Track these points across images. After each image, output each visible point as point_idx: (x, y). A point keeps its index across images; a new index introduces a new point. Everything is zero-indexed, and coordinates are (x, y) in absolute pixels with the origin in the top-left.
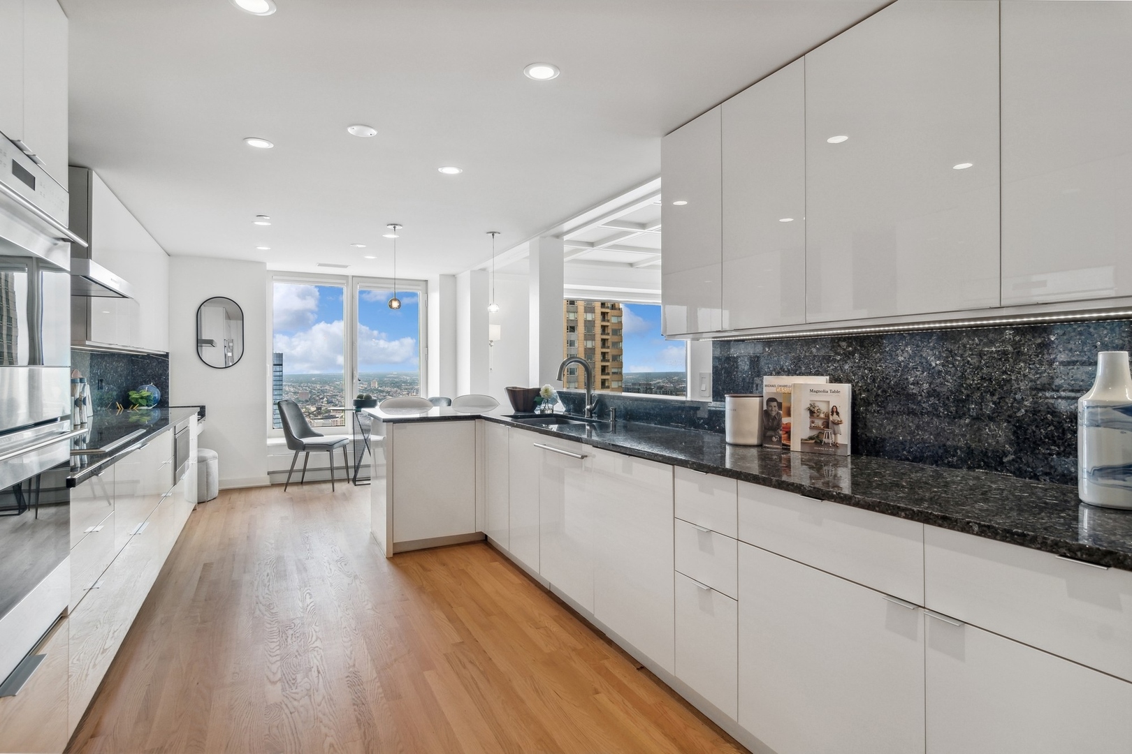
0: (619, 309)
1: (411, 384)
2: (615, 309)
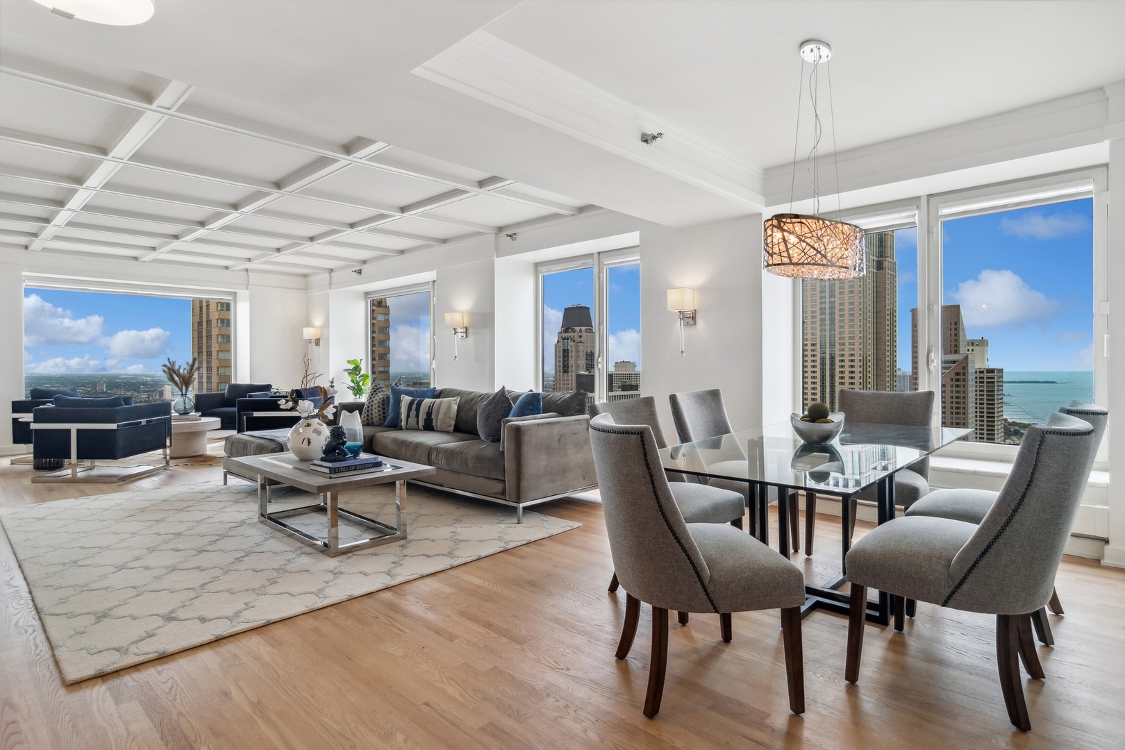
0: (386, 307)
1: (152, 386)
2: (382, 307)
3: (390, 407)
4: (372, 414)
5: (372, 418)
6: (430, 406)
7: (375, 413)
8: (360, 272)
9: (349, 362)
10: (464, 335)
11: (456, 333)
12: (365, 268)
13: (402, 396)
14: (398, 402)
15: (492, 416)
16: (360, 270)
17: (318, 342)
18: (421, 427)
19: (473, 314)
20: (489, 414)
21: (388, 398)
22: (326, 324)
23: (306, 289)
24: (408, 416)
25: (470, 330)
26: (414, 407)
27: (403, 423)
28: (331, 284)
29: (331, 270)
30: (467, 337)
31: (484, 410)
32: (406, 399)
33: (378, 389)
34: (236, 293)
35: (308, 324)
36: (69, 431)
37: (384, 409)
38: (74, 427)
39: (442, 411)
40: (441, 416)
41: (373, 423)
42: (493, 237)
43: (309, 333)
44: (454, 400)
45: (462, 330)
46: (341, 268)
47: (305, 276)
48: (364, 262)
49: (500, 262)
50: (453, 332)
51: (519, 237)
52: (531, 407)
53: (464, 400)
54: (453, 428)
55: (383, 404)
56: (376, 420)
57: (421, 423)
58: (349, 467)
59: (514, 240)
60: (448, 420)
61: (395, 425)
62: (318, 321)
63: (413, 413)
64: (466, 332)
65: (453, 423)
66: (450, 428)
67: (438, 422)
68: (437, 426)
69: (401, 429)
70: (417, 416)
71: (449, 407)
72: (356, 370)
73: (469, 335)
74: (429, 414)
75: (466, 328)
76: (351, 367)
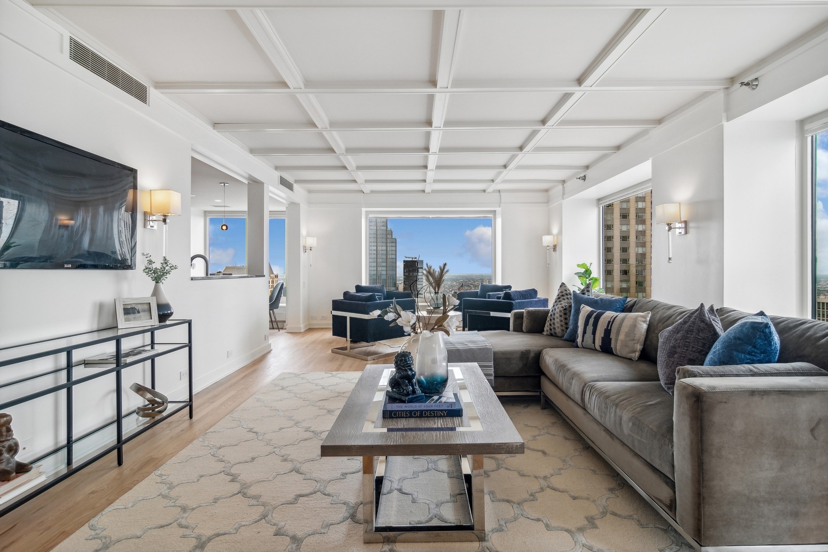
3: (571, 318)
4: (554, 324)
5: (554, 328)
6: (609, 322)
7: (558, 323)
8: (584, 178)
9: (578, 266)
10: (683, 231)
11: (670, 229)
12: (589, 174)
13: (583, 305)
14: (578, 311)
15: (678, 350)
16: (585, 176)
17: (555, 248)
18: (598, 347)
19: (693, 204)
20: (674, 347)
21: (570, 306)
22: (560, 233)
23: (548, 202)
24: (584, 332)
25: (691, 225)
26: (592, 320)
27: (579, 340)
28: (564, 194)
29: (564, 182)
30: (686, 233)
31: (668, 339)
32: (586, 309)
33: (563, 296)
34: (495, 211)
35: (549, 233)
36: (346, 318)
37: (566, 319)
38: (349, 315)
39: (625, 329)
40: (622, 337)
41: (555, 333)
42: (721, 95)
43: (547, 240)
44: (642, 317)
45: (680, 225)
46: (571, 178)
47: (547, 191)
48: (587, 167)
49: (730, 128)
50: (667, 228)
51: (762, 83)
52: (749, 348)
53: (658, 317)
54: (638, 354)
55: (565, 314)
56: (558, 331)
57: (598, 343)
58: (411, 412)
59: (754, 89)
60: (631, 343)
61: (571, 342)
62: (555, 230)
63: (590, 328)
64: (686, 228)
65: (639, 347)
66: (633, 355)
67: (617, 345)
68: (616, 346)
69: (577, 347)
70: (594, 333)
71: (634, 326)
72: (587, 273)
73: (692, 231)
74: (608, 332)
75: (686, 222)
76: (583, 270)
